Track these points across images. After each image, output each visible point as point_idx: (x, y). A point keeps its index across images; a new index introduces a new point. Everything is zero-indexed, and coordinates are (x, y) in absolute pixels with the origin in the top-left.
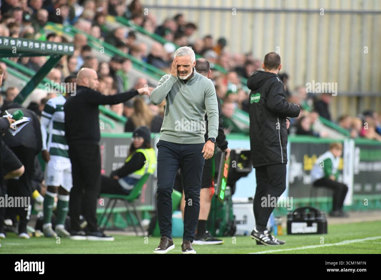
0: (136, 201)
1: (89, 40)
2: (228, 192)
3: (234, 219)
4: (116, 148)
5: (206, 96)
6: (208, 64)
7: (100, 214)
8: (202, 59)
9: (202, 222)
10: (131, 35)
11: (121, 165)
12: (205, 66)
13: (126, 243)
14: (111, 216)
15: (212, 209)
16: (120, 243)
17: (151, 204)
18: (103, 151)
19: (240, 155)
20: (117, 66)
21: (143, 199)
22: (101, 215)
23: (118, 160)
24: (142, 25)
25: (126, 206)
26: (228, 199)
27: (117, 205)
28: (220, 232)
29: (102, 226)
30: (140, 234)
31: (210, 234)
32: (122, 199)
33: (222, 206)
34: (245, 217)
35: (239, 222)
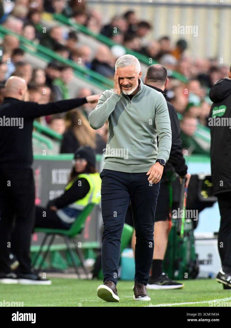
0: (78, 236)
1: (21, 42)
2: (189, 225)
3: (196, 259)
4: (54, 173)
5: (156, 113)
6: (165, 71)
7: (34, 253)
8: (158, 66)
9: (158, 262)
10: (72, 36)
11: (60, 193)
12: (161, 74)
13: (65, 287)
14: (48, 254)
15: (169, 247)
16: (59, 288)
17: (96, 240)
18: (38, 177)
19: (203, 181)
20: (55, 73)
21: (86, 234)
22: (36, 254)
23: (56, 187)
24: (86, 25)
25: (66, 243)
26: (189, 234)
27: (55, 241)
28: (179, 274)
29: (37, 267)
30: (83, 276)
31: (167, 277)
32: (61, 235)
33: (182, 242)
34: (210, 256)
35: (202, 262)
